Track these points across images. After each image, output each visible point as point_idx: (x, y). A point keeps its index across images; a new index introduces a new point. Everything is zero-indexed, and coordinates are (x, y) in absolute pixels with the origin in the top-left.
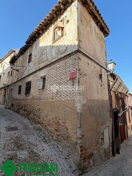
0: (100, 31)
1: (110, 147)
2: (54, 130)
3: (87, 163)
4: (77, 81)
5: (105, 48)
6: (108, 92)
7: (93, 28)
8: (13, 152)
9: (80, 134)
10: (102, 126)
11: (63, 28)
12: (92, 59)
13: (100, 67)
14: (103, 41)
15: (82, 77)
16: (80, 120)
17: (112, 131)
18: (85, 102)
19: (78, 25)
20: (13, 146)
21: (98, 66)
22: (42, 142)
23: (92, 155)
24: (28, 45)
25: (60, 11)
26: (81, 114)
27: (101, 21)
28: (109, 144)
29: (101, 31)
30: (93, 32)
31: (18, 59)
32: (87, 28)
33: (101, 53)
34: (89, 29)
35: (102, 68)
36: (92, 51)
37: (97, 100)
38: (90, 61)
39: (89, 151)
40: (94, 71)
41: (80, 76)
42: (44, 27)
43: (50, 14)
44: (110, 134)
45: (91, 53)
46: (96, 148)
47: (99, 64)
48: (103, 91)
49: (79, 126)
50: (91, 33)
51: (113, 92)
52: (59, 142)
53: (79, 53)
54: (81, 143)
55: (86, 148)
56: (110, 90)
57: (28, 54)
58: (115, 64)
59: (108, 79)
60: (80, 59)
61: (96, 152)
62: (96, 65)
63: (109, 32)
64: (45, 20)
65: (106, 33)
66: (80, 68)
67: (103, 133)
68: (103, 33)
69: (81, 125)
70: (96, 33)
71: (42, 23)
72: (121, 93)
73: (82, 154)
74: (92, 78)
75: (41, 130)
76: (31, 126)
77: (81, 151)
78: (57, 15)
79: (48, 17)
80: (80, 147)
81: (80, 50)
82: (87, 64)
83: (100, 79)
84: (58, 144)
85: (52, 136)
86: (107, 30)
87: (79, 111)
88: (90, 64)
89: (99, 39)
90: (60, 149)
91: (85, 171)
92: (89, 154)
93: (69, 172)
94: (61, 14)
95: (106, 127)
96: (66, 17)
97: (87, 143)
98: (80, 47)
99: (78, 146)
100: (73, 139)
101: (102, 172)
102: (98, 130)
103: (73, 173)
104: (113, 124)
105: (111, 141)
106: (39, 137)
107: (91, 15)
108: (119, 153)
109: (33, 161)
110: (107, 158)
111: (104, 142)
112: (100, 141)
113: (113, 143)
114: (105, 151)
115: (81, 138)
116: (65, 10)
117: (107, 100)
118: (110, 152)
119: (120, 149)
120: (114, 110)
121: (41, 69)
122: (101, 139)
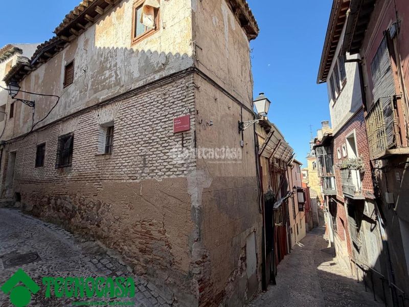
0: (239, 26)
1: (258, 273)
2: (137, 251)
4: (192, 137)
5: (249, 65)
6: (255, 161)
7: (226, 20)
9: (200, 254)
10: (244, 233)
11: (156, 10)
12: (223, 90)
13: (239, 107)
14: (246, 48)
15: (201, 129)
16: (199, 224)
17: (261, 240)
18: (208, 184)
19: (192, 11)
21: (236, 104)
23: (222, 295)
24: (63, 38)
26: (201, 210)
27: (243, 6)
28: (257, 267)
29: (242, 27)
30: (226, 29)
31: (33, 74)
32: (214, 18)
33: (242, 75)
34: (217, 20)
35: (243, 109)
36: (223, 71)
37: (233, 178)
38: (218, 94)
39: (217, 288)
40: (227, 115)
41: (198, 126)
44: (258, 246)
45: (222, 74)
46: (232, 280)
47: (237, 100)
48: (246, 159)
49: (196, 236)
50: (222, 30)
51: (265, 160)
52: (149, 277)
53: (195, 75)
54: (200, 273)
55: (211, 281)
56: (258, 156)
57: (64, 63)
58: (270, 102)
59: (255, 133)
60: (198, 88)
61: (230, 287)
62: (230, 101)
63: (258, 30)
65: (251, 33)
66: (198, 107)
67: (245, 246)
68: (246, 31)
69: (200, 234)
70: (232, 30)
72: (279, 160)
73: (202, 296)
74: (223, 131)
75: (103, 254)
76: (77, 247)
77: (201, 290)
80: (199, 281)
81: (197, 67)
82: (214, 100)
83: (239, 133)
84: (148, 281)
85: (133, 266)
86: (254, 26)
87: (197, 205)
88: (218, 100)
89: (238, 44)
90: (153, 293)
92: (217, 293)
95: (250, 234)
97: (214, 271)
98: (198, 61)
99: (195, 280)
100: (184, 267)
102: (234, 241)
104: (263, 226)
105: (260, 260)
106: (100, 270)
108: (275, 283)
110: (251, 297)
111: (246, 265)
112: (239, 263)
113: (263, 265)
114: (248, 283)
115: (199, 263)
117: (252, 177)
118: (259, 283)
119: (276, 275)
120: (265, 196)
121: (102, 104)
122: (241, 259)
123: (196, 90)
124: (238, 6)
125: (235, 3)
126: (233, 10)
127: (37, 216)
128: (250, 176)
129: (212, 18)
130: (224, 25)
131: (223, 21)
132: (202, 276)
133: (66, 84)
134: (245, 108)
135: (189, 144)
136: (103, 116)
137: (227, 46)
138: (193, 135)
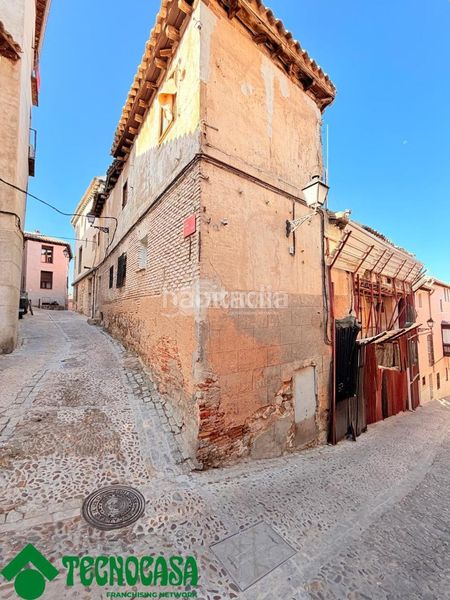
0: (299, 90)
1: (318, 419)
2: (160, 368)
3: (224, 447)
4: (198, 241)
5: (318, 143)
6: (320, 273)
7: (269, 85)
8: (50, 408)
9: (202, 377)
10: (288, 365)
11: (174, 96)
13: (289, 203)
14: (313, 121)
15: (211, 230)
16: (202, 343)
17: (327, 379)
19: (201, 82)
20: (58, 397)
21: (282, 199)
22: (129, 396)
23: (242, 431)
24: (119, 158)
25: (170, 47)
26: (204, 327)
27: (299, 59)
28: (317, 411)
29: (305, 90)
30: (270, 98)
31: (108, 201)
32: (243, 86)
33: (300, 158)
34: (251, 88)
35: (297, 204)
36: (260, 155)
38: (246, 185)
39: (232, 421)
40: (264, 213)
41: (205, 227)
42: (142, 104)
43: (147, 60)
44: (319, 385)
45: (258, 161)
46: (262, 417)
47: (283, 192)
48: (300, 270)
49: (197, 356)
50: (260, 100)
51: (344, 274)
52: (168, 397)
53: (202, 164)
54: (202, 398)
55: (221, 411)
57: (123, 185)
58: (328, 188)
59: (324, 237)
60: (207, 179)
61: (259, 424)
62: (271, 196)
63: (333, 89)
64: (139, 81)
65: (323, 97)
66: (204, 203)
67: (291, 381)
68: (315, 96)
69: (202, 352)
70: (282, 99)
71: (135, 93)
72: (394, 279)
73: (204, 424)
74: (253, 234)
75: (139, 370)
76: (122, 361)
77: (203, 416)
78: (165, 60)
79: (143, 71)
80: (200, 407)
81: (205, 152)
82: (237, 194)
83: (288, 237)
84: (167, 400)
85: (158, 384)
86: (324, 85)
87: (198, 320)
88: (245, 193)
89: (294, 115)
90: (167, 412)
91: (217, 464)
92: (231, 426)
93: (168, 461)
94: (173, 56)
95: (302, 368)
96: (180, 61)
97: (226, 400)
98: (207, 145)
99: (197, 405)
100: (190, 390)
101: (264, 473)
102: (267, 371)
103: (177, 464)
104: (332, 362)
105: (324, 404)
106: (130, 383)
107: (258, 42)
108: (354, 440)
109: (88, 430)
110: (302, 446)
111: (291, 405)
112: (279, 400)
113: (330, 411)
114: (296, 428)
115: (202, 386)
116: (179, 39)
117: (313, 296)
118: (318, 432)
119: (364, 430)
120: (338, 322)
121: (141, 219)
122: (283, 396)
123: (203, 183)
124: (292, 61)
125: (287, 57)
126: (286, 69)
127: (110, 333)
128: (308, 293)
129: (239, 86)
130: (264, 92)
131: (264, 87)
132: (204, 401)
133: (124, 205)
134: (303, 202)
135: (195, 250)
136: (142, 231)
137: (270, 121)
138: (197, 237)
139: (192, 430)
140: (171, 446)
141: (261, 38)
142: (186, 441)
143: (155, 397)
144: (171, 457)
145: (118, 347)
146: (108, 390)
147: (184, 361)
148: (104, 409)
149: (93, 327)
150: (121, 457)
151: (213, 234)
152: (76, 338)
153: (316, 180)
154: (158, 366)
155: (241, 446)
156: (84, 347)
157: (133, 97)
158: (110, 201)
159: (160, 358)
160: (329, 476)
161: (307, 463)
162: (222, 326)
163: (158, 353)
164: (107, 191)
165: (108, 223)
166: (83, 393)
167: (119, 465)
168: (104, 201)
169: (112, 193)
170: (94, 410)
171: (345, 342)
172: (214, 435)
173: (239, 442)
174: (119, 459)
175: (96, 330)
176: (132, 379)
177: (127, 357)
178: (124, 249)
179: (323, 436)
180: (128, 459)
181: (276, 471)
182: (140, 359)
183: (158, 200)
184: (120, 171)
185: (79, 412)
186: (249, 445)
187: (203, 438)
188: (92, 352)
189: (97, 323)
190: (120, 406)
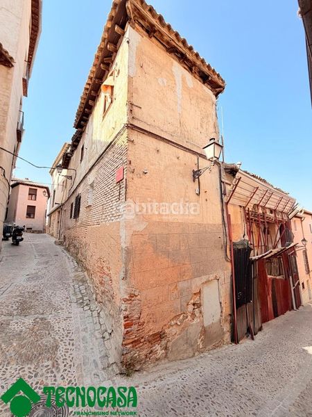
0: (200, 83)
1: (223, 323)
2: (98, 282)
3: (144, 352)
4: (124, 186)
5: (214, 117)
6: (220, 208)
7: (178, 80)
8: (5, 318)
9: (126, 292)
10: (197, 279)
11: (112, 87)
12: (168, 142)
13: (194, 158)
14: (211, 103)
15: (135, 177)
16: (125, 264)
18: (141, 227)
19: (129, 76)
20: (14, 307)
21: (189, 155)
22: (73, 305)
23: (160, 336)
24: (80, 129)
25: (111, 56)
26: (128, 252)
27: (198, 63)
28: (221, 316)
29: (204, 83)
30: (179, 88)
31: (72, 158)
32: (160, 80)
33: (202, 126)
34: (165, 81)
35: (200, 158)
36: (172, 125)
37: (180, 224)
38: (162, 145)
39: (151, 329)
40: (176, 164)
41: (131, 175)
42: (93, 93)
44: (222, 295)
45: (171, 129)
46: (176, 324)
48: (204, 206)
49: (122, 275)
50: (172, 89)
51: (239, 208)
52: (103, 306)
54: (126, 310)
55: (141, 321)
56: (225, 205)
57: (81, 147)
59: (221, 181)
60: (133, 141)
61: (174, 330)
62: (181, 153)
64: (91, 78)
65: (217, 88)
66: (131, 158)
67: (200, 293)
68: (211, 87)
69: (126, 272)
70: (188, 88)
71: (88, 87)
73: (127, 332)
74: (168, 180)
76: (72, 275)
77: (126, 326)
78: (108, 65)
79: (93, 72)
80: (125, 317)
81: (131, 123)
82: (155, 152)
83: (194, 181)
84: (101, 309)
86: (217, 80)
87: (124, 246)
88: (161, 151)
89: (197, 99)
90: (101, 320)
91: (138, 367)
92: (151, 333)
93: (96, 366)
94: (113, 62)
95: (208, 282)
96: (117, 64)
97: (146, 312)
98: (133, 118)
99: (122, 316)
100: (118, 302)
101: (178, 375)
102: (181, 285)
103: (104, 369)
104: (232, 276)
105: (227, 310)
106: (75, 294)
107: (170, 52)
108: (253, 339)
109: (32, 338)
110: (210, 347)
111: (201, 312)
112: (191, 308)
113: (232, 315)
114: (205, 331)
115: (126, 300)
116: (116, 51)
117: (215, 225)
118: (224, 334)
119: (260, 329)
120: (235, 244)
121: (90, 170)
122: (194, 304)
123: (130, 144)
124: (194, 64)
125: (191, 62)
126: (190, 70)
127: (68, 251)
128: (211, 223)
129: (157, 80)
130: (175, 84)
131: (175, 81)
132: (127, 313)
133: (81, 161)
134: (204, 157)
135: (123, 192)
136: (91, 178)
137: (179, 102)
138: (124, 183)
139: (118, 337)
140: (100, 352)
141: (172, 50)
142: (113, 348)
143: (93, 307)
144: (99, 362)
145: (72, 263)
146: (57, 300)
147: (114, 278)
148: (50, 318)
149: (58, 247)
150: (56, 365)
151: (137, 180)
152: (43, 256)
153: (212, 141)
154: (97, 280)
155: (159, 349)
156: (47, 262)
157: (88, 89)
158: (74, 158)
159: (99, 274)
160: (233, 377)
161: (215, 364)
162: (143, 250)
163: (97, 270)
164: (72, 151)
165: (72, 173)
166: (36, 303)
167: (52, 372)
168: (70, 158)
169: (75, 152)
170: (42, 319)
171: (241, 259)
172: (135, 342)
173: (157, 347)
174: (53, 366)
175: (60, 249)
176: (77, 290)
177: (77, 271)
178: (80, 191)
179: (227, 337)
180: (62, 367)
181: (188, 373)
182: (86, 273)
183: (101, 157)
184: (80, 138)
185: (29, 321)
186: (166, 348)
187: (126, 345)
188: (52, 267)
189: (61, 244)
190: (63, 315)
